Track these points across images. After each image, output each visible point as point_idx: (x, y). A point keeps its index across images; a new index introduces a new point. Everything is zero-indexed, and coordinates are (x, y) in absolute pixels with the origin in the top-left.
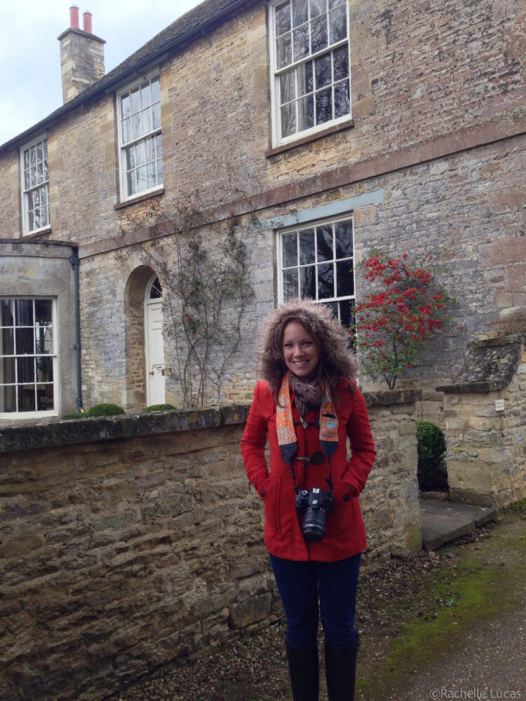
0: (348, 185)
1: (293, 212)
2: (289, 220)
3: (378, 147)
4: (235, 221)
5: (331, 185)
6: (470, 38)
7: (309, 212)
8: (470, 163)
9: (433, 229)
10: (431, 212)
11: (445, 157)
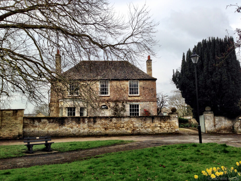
0: (139, 102)
1: (132, 103)
2: (131, 103)
3: (142, 99)
4: (123, 102)
5: (137, 101)
6: (151, 92)
7: (134, 103)
8: (151, 102)
9: (148, 107)
10: (148, 106)
11: (149, 101)
